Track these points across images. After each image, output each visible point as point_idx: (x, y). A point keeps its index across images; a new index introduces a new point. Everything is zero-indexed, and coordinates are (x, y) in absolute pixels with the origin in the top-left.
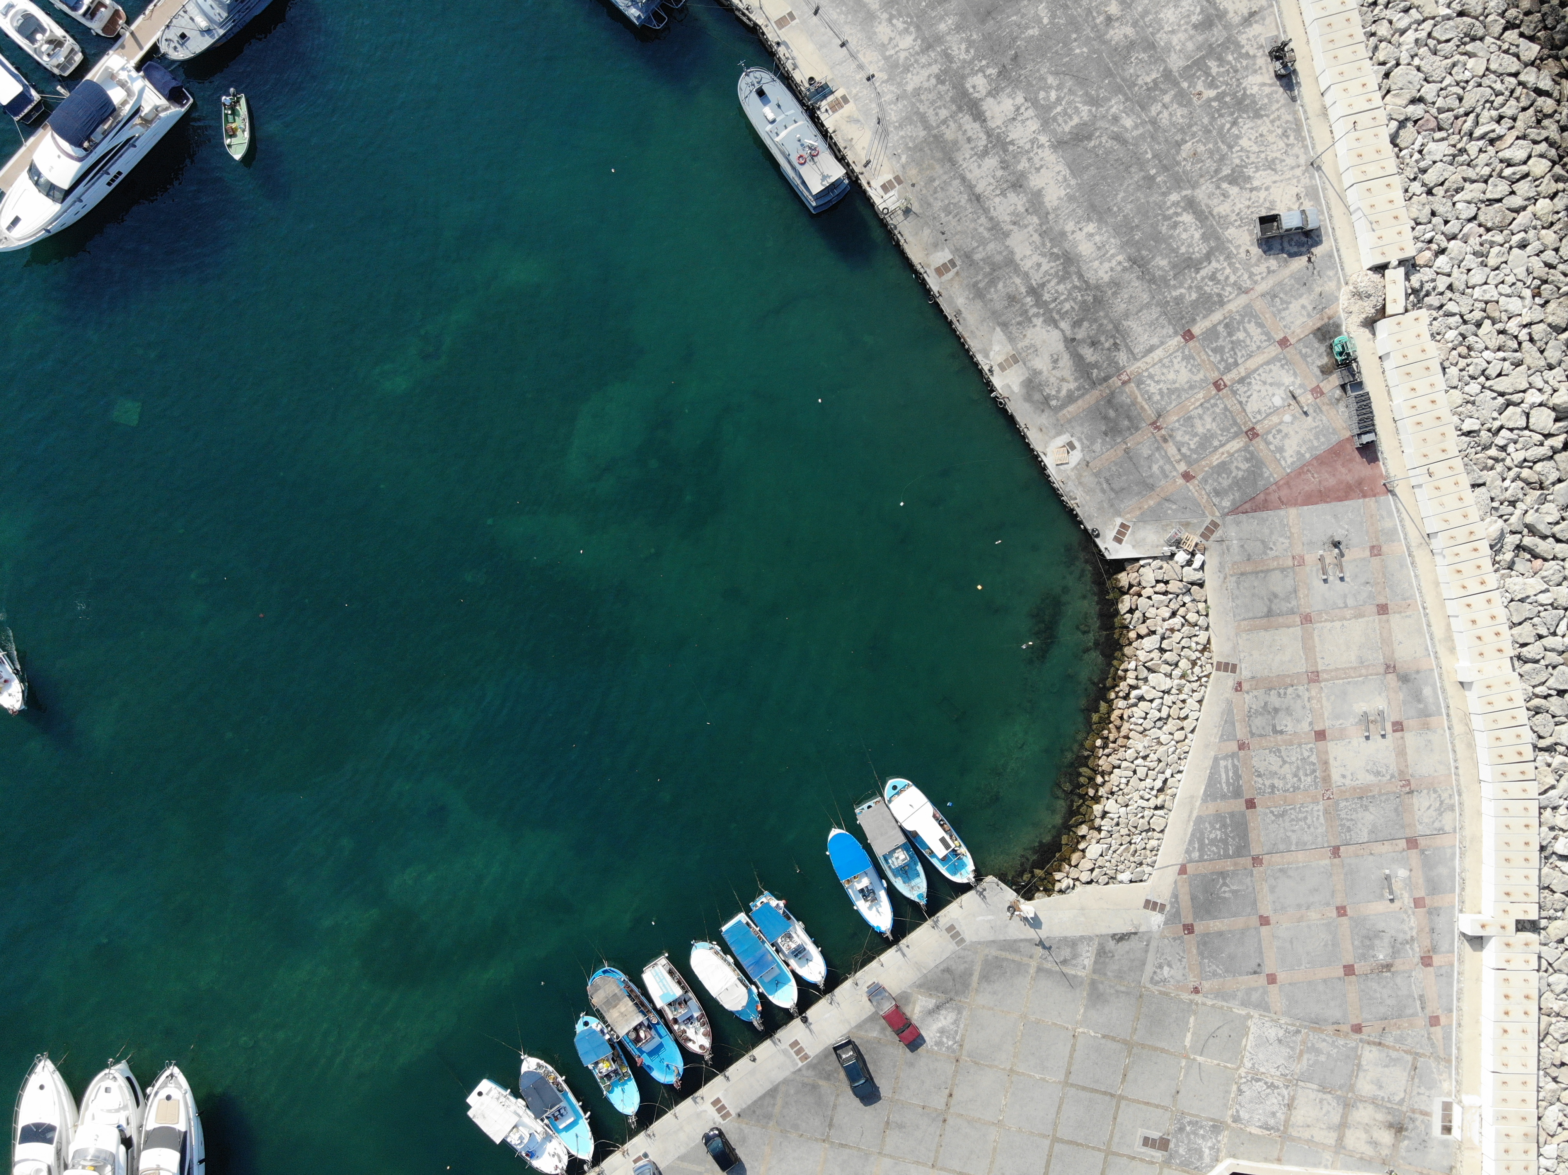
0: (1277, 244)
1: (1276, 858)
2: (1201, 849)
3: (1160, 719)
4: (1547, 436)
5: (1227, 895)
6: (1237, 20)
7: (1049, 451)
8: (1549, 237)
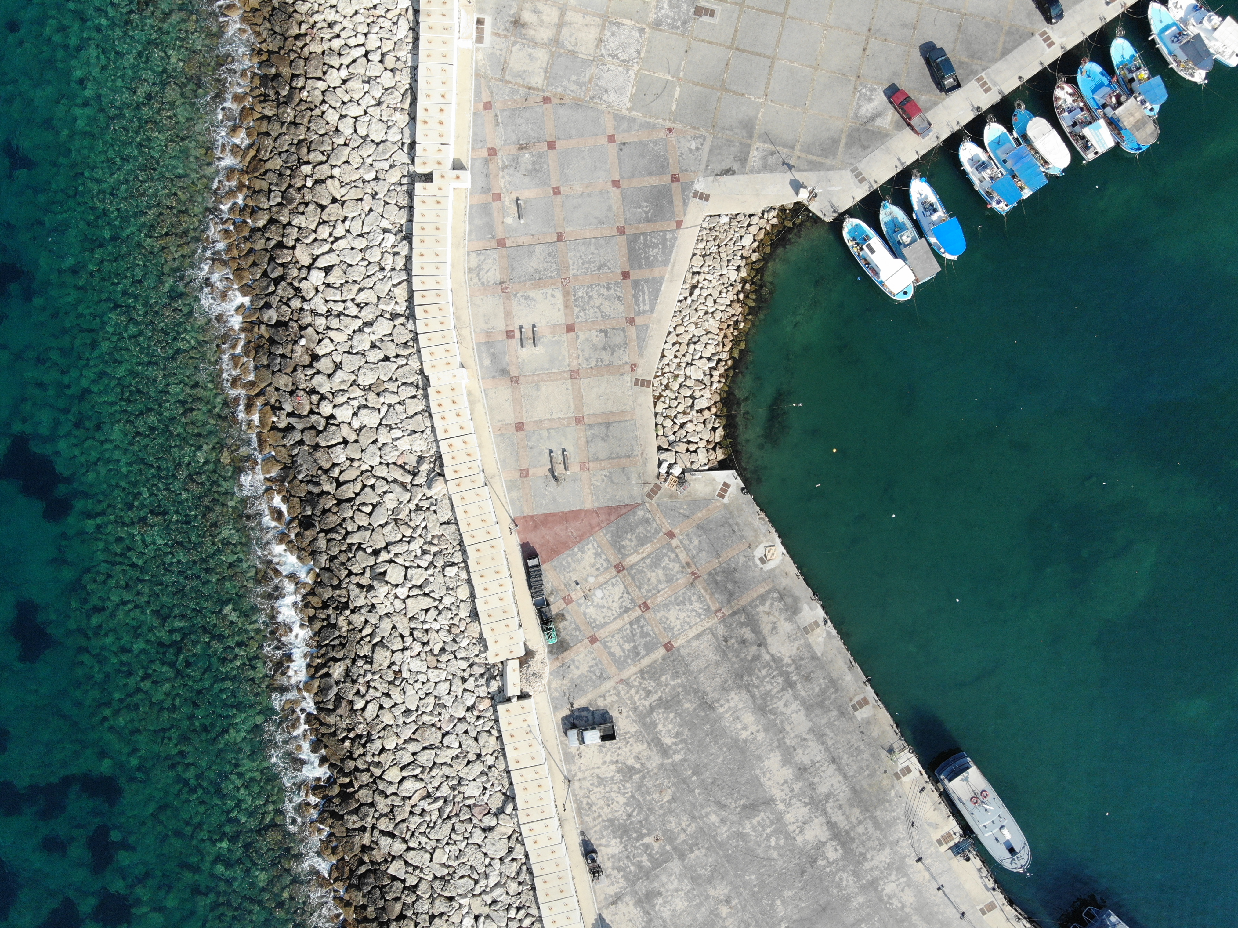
0: (597, 718)
1: (606, 233)
2: (664, 240)
3: (695, 343)
4: (391, 561)
5: (645, 204)
6: (627, 899)
7: (781, 557)
8: (387, 718)
